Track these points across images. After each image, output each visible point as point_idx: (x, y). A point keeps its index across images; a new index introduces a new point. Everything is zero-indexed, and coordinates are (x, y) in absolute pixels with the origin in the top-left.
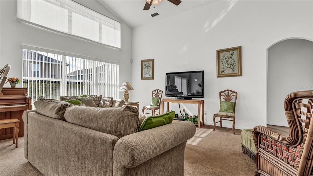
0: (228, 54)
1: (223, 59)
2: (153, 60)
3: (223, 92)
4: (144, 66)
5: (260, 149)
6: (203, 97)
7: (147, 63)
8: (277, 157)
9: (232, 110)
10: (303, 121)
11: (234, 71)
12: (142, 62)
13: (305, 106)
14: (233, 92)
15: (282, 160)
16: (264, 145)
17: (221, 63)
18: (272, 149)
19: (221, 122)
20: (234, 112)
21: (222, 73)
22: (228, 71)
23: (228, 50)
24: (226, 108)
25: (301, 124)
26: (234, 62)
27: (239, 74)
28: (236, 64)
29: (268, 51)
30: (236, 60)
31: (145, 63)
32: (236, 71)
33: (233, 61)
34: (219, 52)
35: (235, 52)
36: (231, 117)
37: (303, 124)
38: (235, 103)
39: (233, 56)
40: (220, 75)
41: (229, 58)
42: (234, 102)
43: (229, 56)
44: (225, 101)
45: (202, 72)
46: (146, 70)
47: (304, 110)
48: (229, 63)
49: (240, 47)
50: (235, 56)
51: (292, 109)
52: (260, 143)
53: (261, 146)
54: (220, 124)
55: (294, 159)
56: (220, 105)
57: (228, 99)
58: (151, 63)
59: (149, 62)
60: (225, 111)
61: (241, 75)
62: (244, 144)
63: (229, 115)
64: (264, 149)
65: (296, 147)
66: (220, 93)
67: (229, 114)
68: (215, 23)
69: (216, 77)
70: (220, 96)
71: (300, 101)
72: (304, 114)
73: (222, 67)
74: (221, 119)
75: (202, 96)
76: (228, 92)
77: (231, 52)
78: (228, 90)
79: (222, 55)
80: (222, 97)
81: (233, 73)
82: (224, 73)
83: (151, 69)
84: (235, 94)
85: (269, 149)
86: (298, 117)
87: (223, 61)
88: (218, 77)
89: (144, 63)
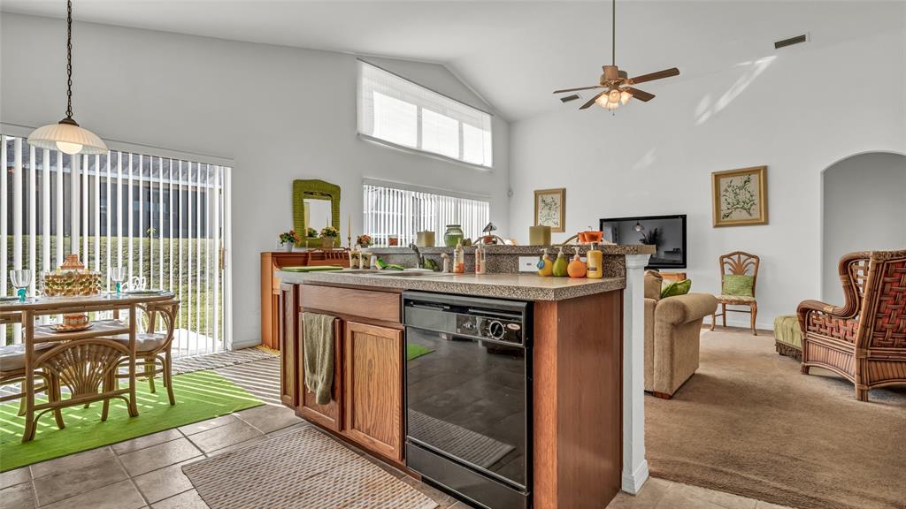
0: (738, 181)
1: (726, 191)
2: (564, 191)
3: (728, 256)
4: (541, 205)
5: (811, 334)
6: (685, 267)
7: (548, 199)
8: (833, 336)
9: (749, 290)
10: (860, 285)
11: (750, 215)
12: (536, 194)
13: (861, 268)
14: (750, 256)
15: (839, 338)
16: (815, 325)
17: (723, 199)
18: (826, 328)
19: (724, 315)
20: (754, 296)
21: (725, 219)
22: (739, 215)
23: (738, 173)
24: (735, 288)
25: (858, 290)
26: (752, 196)
27: (763, 220)
28: (757, 201)
29: (825, 177)
30: (756, 193)
31: (544, 196)
32: (756, 215)
33: (748, 195)
34: (718, 177)
35: (754, 177)
36: (748, 303)
37: (861, 289)
38: (755, 278)
39: (748, 185)
40: (721, 221)
41: (740, 188)
42: (753, 274)
43: (740, 185)
44: (732, 273)
45: (684, 217)
46: (545, 212)
47: (861, 273)
48: (741, 198)
49: (765, 169)
50: (754, 185)
51: (848, 273)
52: (809, 324)
53: (810, 328)
54: (722, 320)
55: (853, 333)
56: (723, 283)
57: (739, 270)
58: (558, 198)
59: (554, 196)
60: (735, 293)
61: (766, 223)
62: (781, 339)
63: (745, 300)
64: (814, 331)
65: (854, 318)
66: (722, 258)
67: (745, 298)
68: (723, 102)
69: (712, 226)
70: (722, 264)
71: (857, 263)
72: (861, 278)
73: (724, 206)
74: (724, 310)
75: (683, 265)
76: (739, 257)
77: (746, 178)
78: (739, 253)
79: (724, 182)
80: (726, 266)
81: (750, 218)
82: (728, 219)
83: (559, 210)
84: (754, 260)
85: (822, 330)
86: (855, 281)
87: (727, 194)
88: (716, 226)
89: (540, 197)
